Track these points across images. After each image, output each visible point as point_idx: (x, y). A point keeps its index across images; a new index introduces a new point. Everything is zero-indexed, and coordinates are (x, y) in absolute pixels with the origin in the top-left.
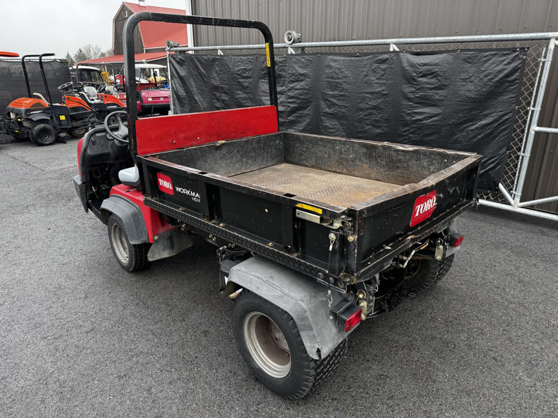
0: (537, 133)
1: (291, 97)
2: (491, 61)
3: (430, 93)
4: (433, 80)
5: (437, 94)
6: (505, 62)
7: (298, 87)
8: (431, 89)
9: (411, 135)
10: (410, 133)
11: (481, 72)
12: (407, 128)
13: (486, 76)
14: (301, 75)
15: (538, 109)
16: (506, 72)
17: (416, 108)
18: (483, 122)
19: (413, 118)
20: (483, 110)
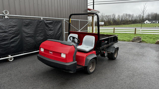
0: (65, 33)
1: (11, 33)
5: (52, 28)
7: (14, 29)
14: (14, 25)
15: (64, 30)
19: (49, 34)
20: (59, 31)
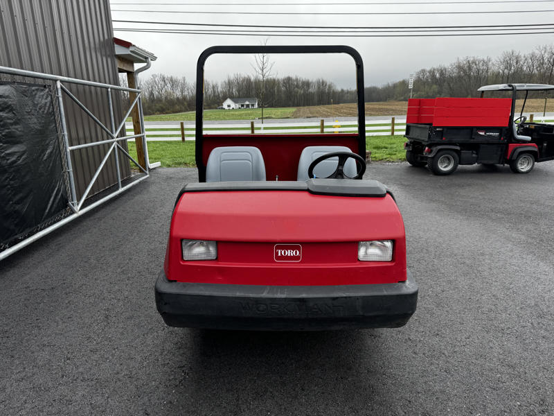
2: (37, 96)
3: (13, 128)
4: (10, 115)
5: (17, 129)
6: (45, 97)
8: (12, 124)
9: (12, 182)
10: (11, 180)
11: (35, 105)
12: (6, 175)
13: (40, 109)
15: (65, 134)
16: (48, 105)
17: (6, 149)
18: (49, 151)
19: (9, 162)
20: (46, 140)
